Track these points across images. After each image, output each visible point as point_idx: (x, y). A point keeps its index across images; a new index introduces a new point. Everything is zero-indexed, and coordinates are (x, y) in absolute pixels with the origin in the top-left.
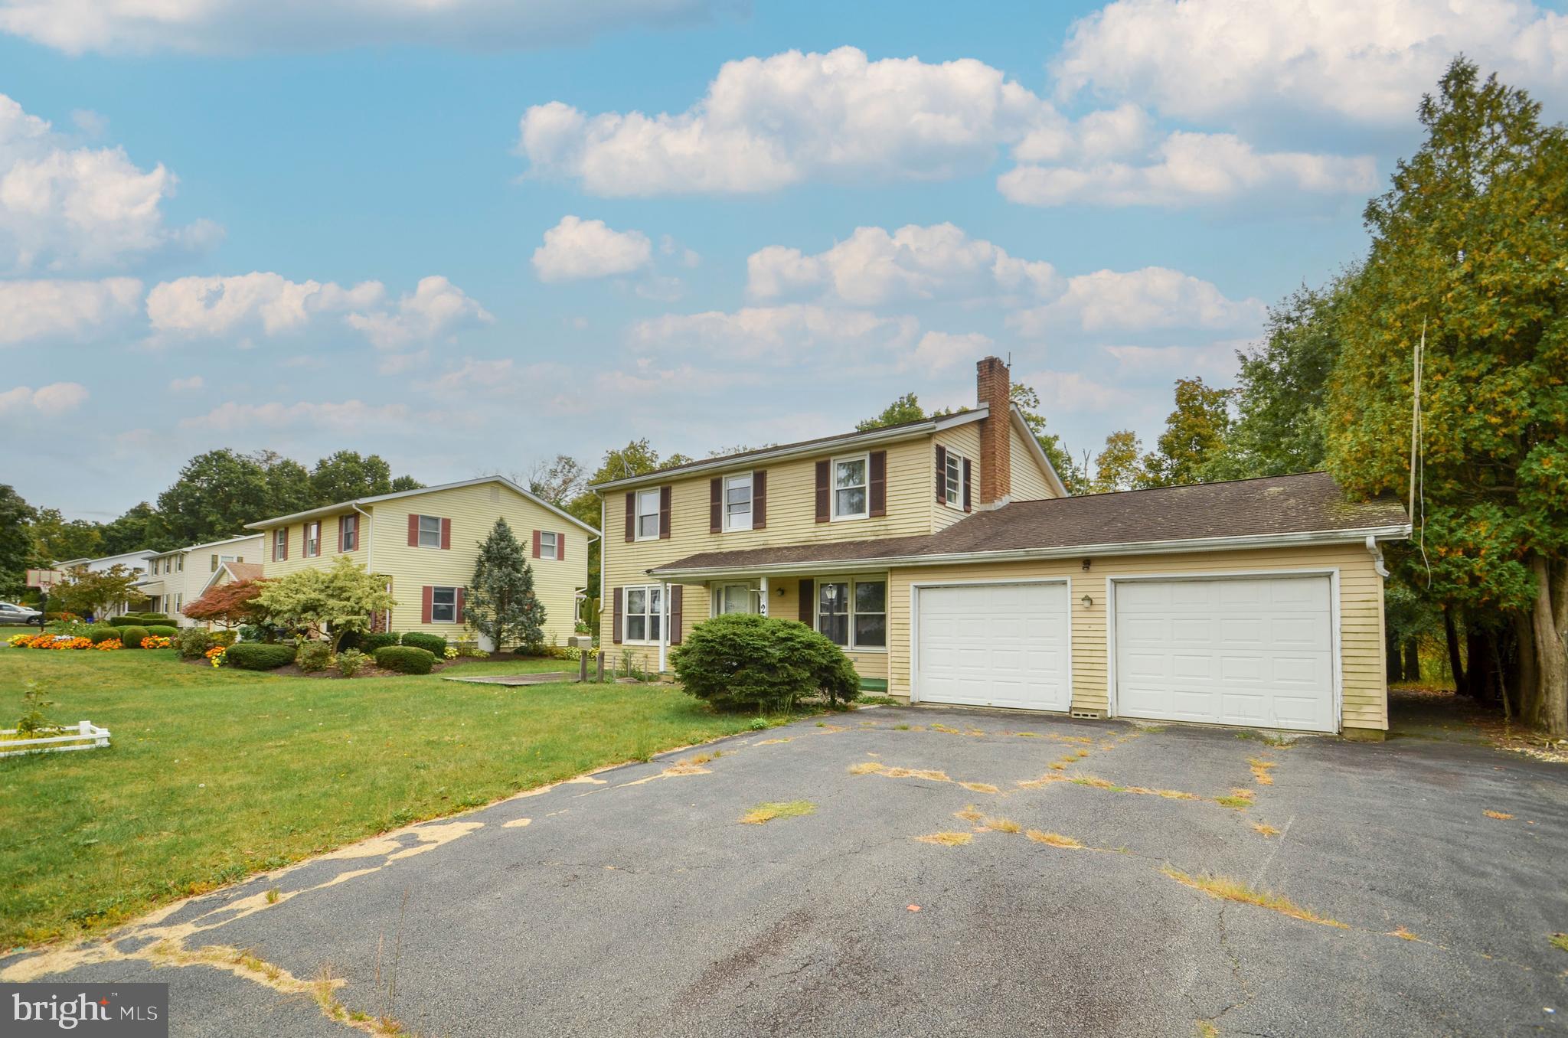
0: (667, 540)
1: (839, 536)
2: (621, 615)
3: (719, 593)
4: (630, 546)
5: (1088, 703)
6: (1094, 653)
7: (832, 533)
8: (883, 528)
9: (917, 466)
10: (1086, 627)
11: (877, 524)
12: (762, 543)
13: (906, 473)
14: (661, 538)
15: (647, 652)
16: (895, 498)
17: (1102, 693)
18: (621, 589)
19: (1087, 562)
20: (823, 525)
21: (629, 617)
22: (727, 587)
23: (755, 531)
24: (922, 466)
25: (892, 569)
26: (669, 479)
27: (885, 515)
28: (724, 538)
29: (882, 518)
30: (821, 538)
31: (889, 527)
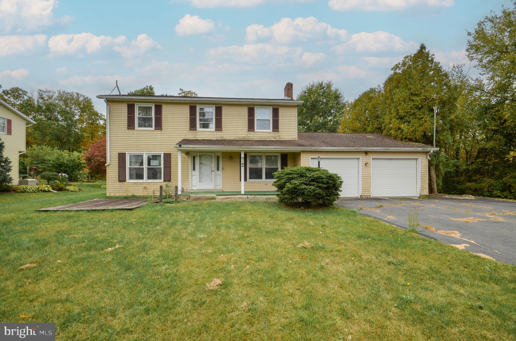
0: (160, 131)
1: (259, 137)
2: (125, 167)
3: (194, 158)
4: (131, 131)
5: (366, 194)
6: (367, 179)
7: (255, 136)
8: (278, 136)
9: (291, 115)
10: (365, 172)
11: (275, 134)
12: (220, 137)
13: (287, 117)
14: (155, 129)
15: (146, 186)
16: (282, 126)
17: (370, 191)
18: (125, 154)
19: (366, 153)
20: (251, 132)
21: (130, 168)
22: (200, 155)
23: (216, 132)
24: (293, 115)
25: (303, 151)
26: (162, 101)
27: (278, 131)
28: (198, 133)
29: (277, 132)
30: (251, 137)
31: (280, 136)
